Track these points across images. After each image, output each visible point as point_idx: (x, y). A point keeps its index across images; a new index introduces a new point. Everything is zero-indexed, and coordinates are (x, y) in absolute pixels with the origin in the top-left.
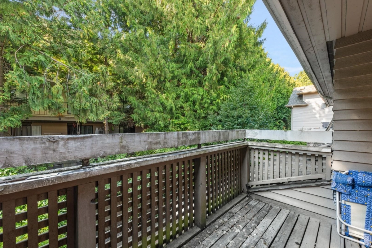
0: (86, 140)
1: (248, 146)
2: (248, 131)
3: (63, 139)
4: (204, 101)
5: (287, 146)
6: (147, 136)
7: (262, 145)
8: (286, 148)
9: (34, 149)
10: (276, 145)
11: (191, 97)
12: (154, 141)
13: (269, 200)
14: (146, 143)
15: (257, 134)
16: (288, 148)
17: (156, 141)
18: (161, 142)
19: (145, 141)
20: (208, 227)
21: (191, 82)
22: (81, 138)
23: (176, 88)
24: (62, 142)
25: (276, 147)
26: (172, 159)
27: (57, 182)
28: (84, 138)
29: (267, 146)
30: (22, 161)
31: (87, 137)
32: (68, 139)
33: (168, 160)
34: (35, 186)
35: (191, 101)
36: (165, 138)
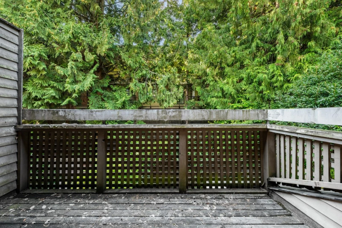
0: (103, 112)
1: (268, 129)
2: (270, 111)
3: (95, 111)
4: (274, 79)
5: (312, 132)
6: (133, 111)
7: (281, 129)
8: (310, 134)
9: (86, 114)
10: (297, 130)
11: (255, 77)
12: (138, 115)
13: (293, 208)
14: (132, 116)
15: (278, 114)
16: (312, 134)
17: (139, 115)
18: (143, 116)
19: (132, 115)
20: (187, 194)
21: (258, 61)
22: (101, 111)
23: (238, 71)
24: (94, 112)
25: (298, 132)
26: (147, 128)
27: (90, 128)
28: (102, 111)
29: (287, 130)
30: (83, 118)
31: (103, 111)
32: (96, 111)
33: (144, 128)
34: (83, 128)
35: (256, 81)
36: (146, 114)
